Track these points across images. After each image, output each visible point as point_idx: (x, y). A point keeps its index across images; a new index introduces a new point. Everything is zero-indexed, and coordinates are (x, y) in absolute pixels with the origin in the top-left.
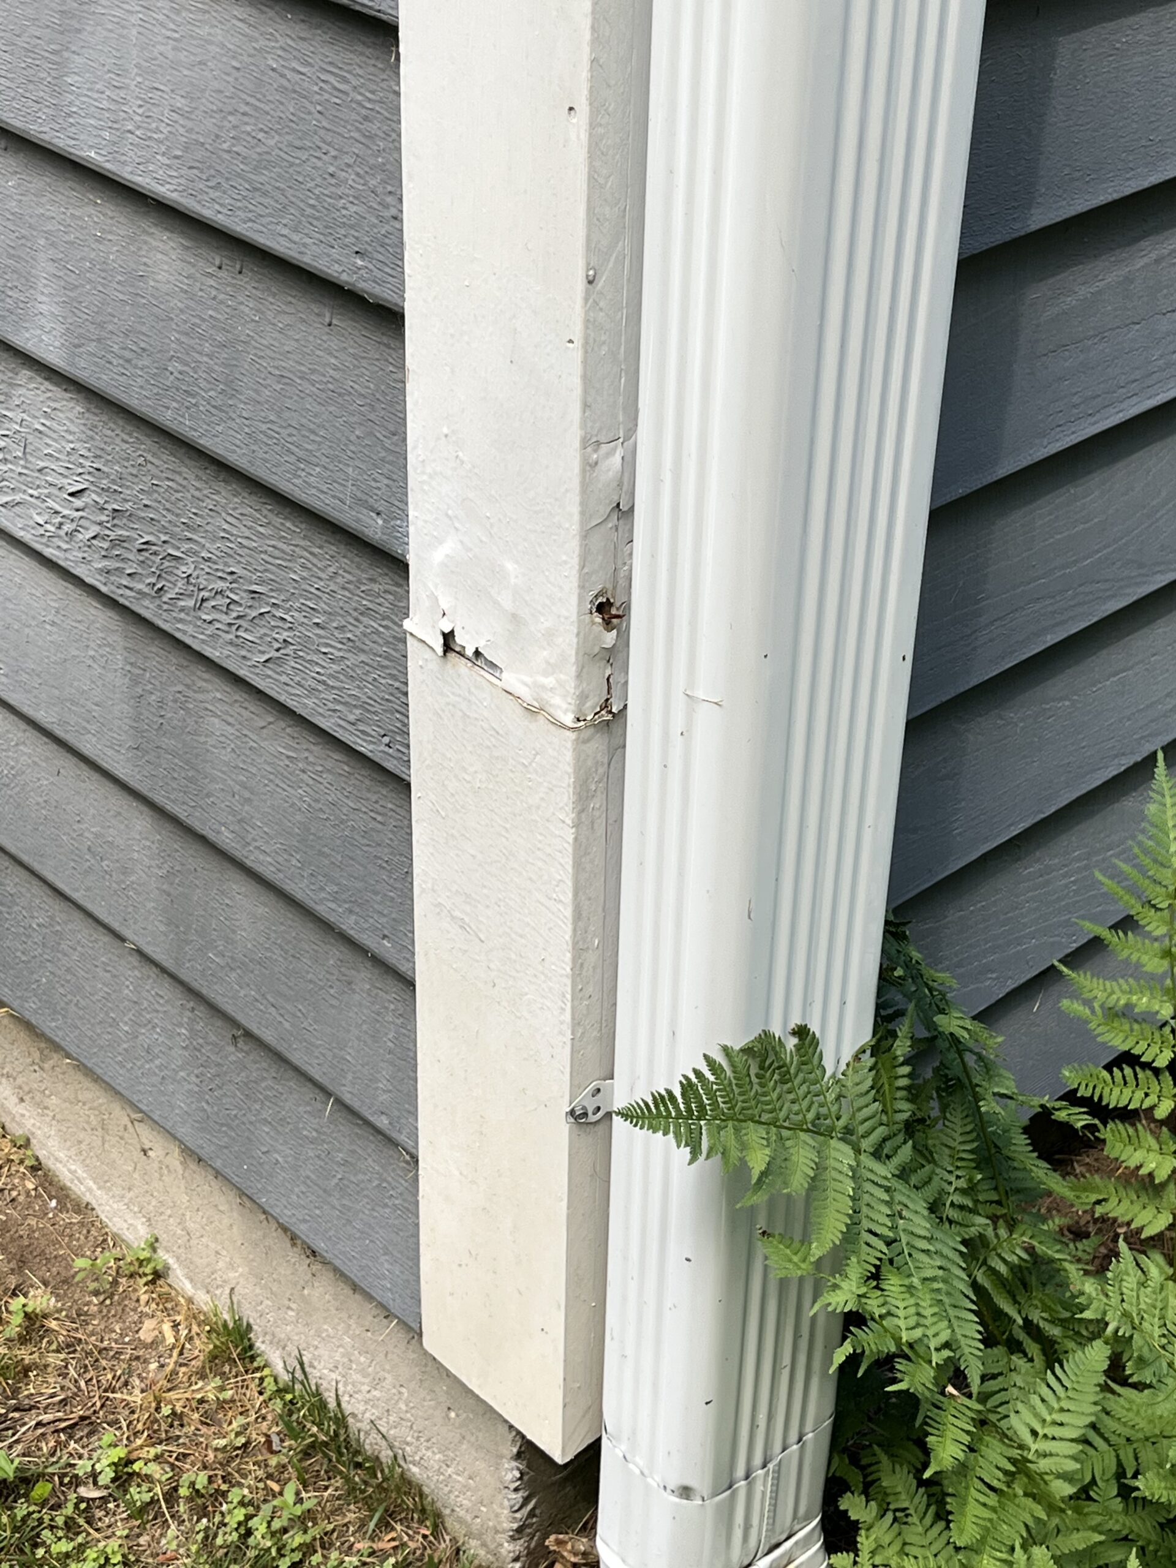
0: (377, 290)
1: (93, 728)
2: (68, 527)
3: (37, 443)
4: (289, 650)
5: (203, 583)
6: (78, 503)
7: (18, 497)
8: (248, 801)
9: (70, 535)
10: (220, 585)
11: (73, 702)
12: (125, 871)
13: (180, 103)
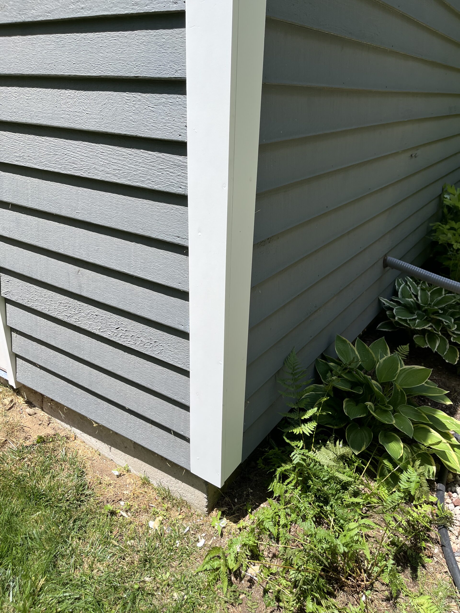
0: (183, 289)
1: (120, 369)
2: (116, 334)
3: (109, 320)
4: (163, 351)
5: (144, 341)
6: (118, 330)
7: (105, 330)
8: (153, 378)
9: (116, 336)
10: (148, 341)
11: (115, 365)
12: (126, 395)
13: (142, 261)
